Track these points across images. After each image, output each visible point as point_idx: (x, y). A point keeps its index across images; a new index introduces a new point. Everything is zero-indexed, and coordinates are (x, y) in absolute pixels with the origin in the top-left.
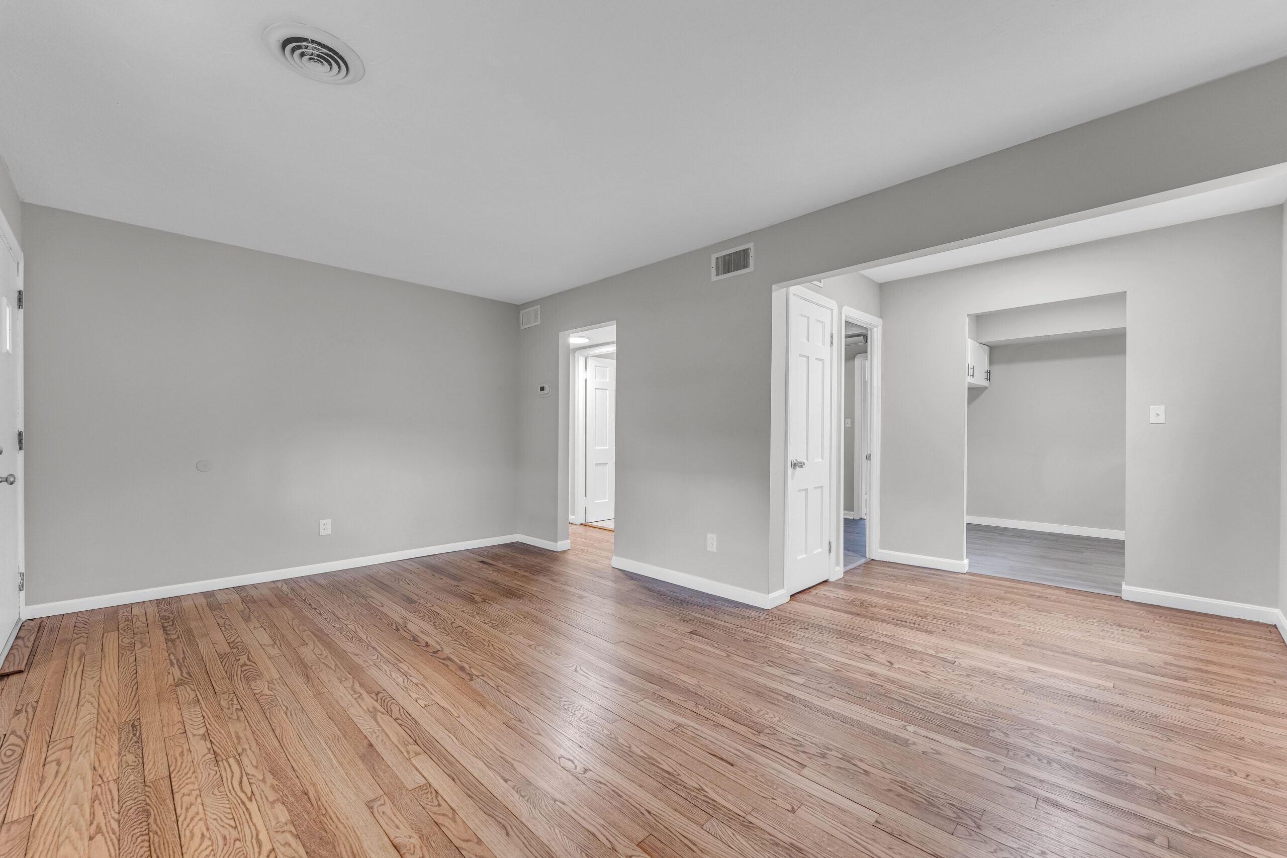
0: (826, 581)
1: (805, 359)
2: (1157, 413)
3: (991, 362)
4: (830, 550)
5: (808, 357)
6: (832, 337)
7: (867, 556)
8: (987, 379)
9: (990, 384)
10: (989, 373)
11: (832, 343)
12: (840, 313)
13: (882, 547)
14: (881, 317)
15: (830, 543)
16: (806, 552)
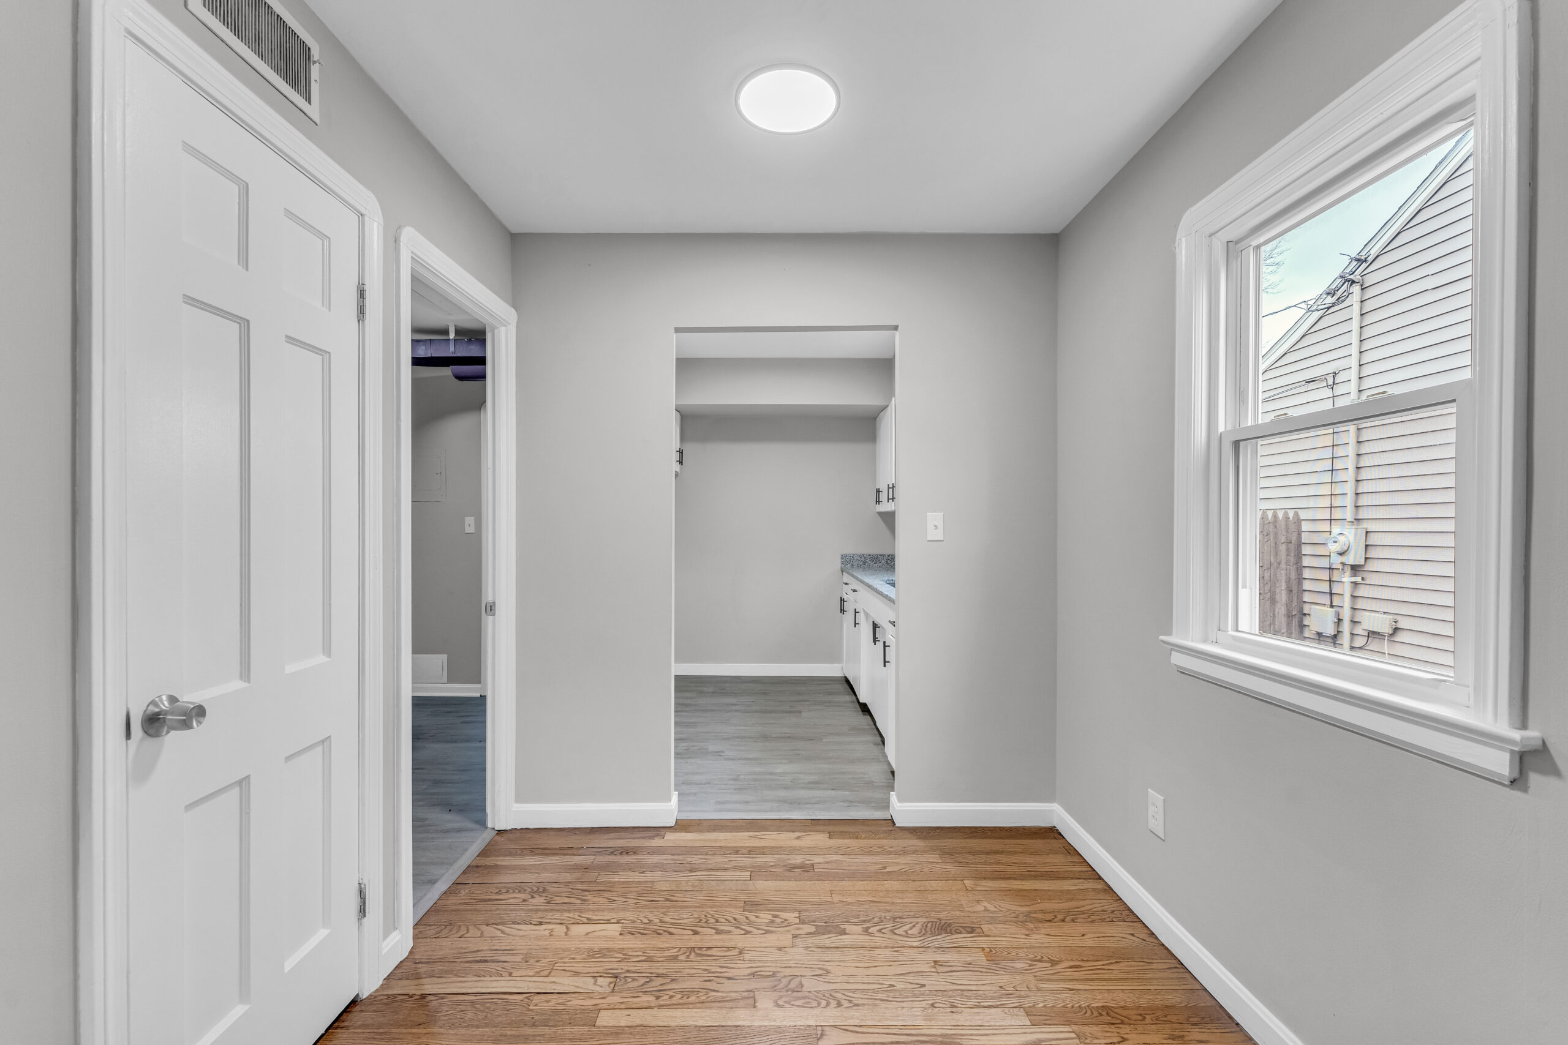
0: (354, 1003)
1: (238, 325)
2: (934, 525)
3: (683, 438)
4: (362, 911)
5: (244, 324)
6: (362, 294)
7: (490, 825)
8: (679, 461)
9: (681, 469)
10: (681, 452)
11: (361, 311)
12: (393, 242)
13: (519, 799)
14: (515, 306)
15: (362, 893)
16: (244, 994)
